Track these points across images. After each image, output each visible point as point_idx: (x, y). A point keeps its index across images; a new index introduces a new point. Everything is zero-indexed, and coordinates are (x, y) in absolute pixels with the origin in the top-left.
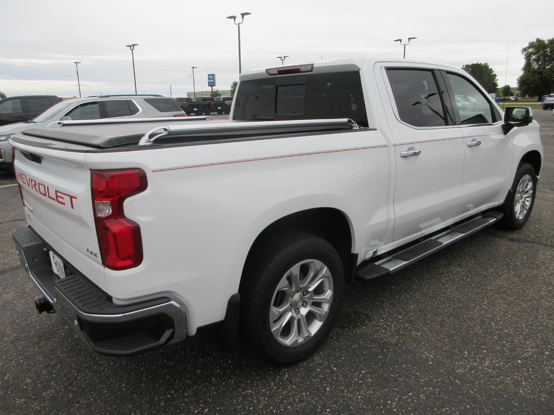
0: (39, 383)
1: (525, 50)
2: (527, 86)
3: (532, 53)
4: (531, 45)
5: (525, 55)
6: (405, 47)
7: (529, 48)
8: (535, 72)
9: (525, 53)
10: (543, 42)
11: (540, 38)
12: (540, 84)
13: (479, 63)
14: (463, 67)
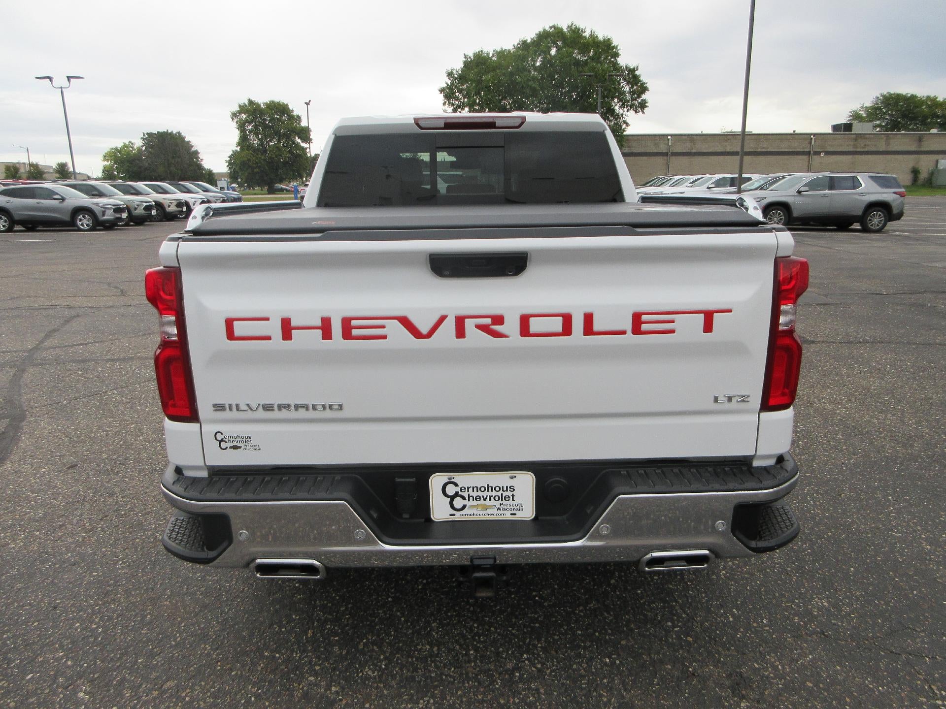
1: (234, 115)
2: (250, 171)
3: (246, 121)
4: (243, 109)
5: (237, 122)
6: (62, 92)
7: (240, 112)
8: (255, 150)
9: (236, 120)
10: (258, 105)
11: (253, 99)
12: (267, 168)
13: (169, 132)
14: (144, 135)
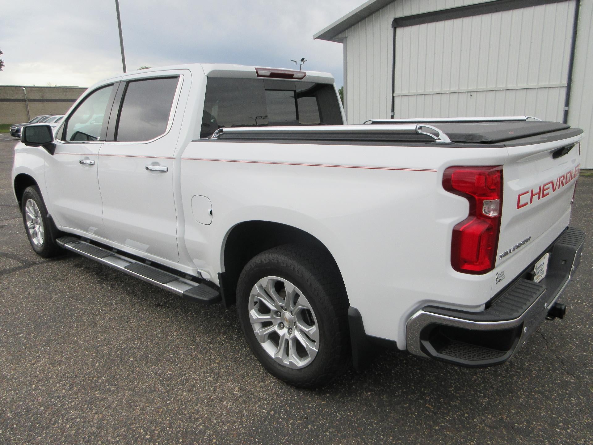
0: (568, 390)
